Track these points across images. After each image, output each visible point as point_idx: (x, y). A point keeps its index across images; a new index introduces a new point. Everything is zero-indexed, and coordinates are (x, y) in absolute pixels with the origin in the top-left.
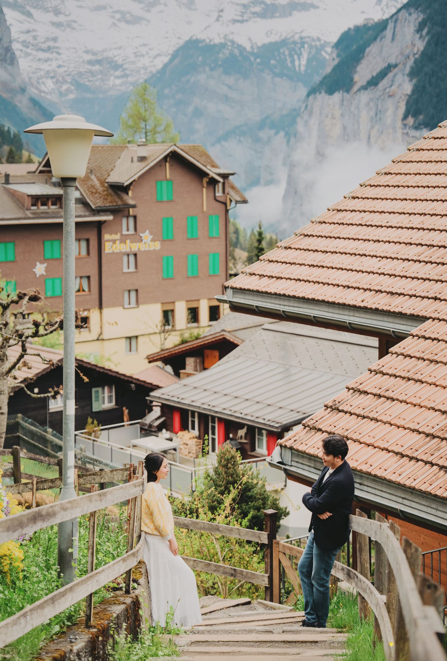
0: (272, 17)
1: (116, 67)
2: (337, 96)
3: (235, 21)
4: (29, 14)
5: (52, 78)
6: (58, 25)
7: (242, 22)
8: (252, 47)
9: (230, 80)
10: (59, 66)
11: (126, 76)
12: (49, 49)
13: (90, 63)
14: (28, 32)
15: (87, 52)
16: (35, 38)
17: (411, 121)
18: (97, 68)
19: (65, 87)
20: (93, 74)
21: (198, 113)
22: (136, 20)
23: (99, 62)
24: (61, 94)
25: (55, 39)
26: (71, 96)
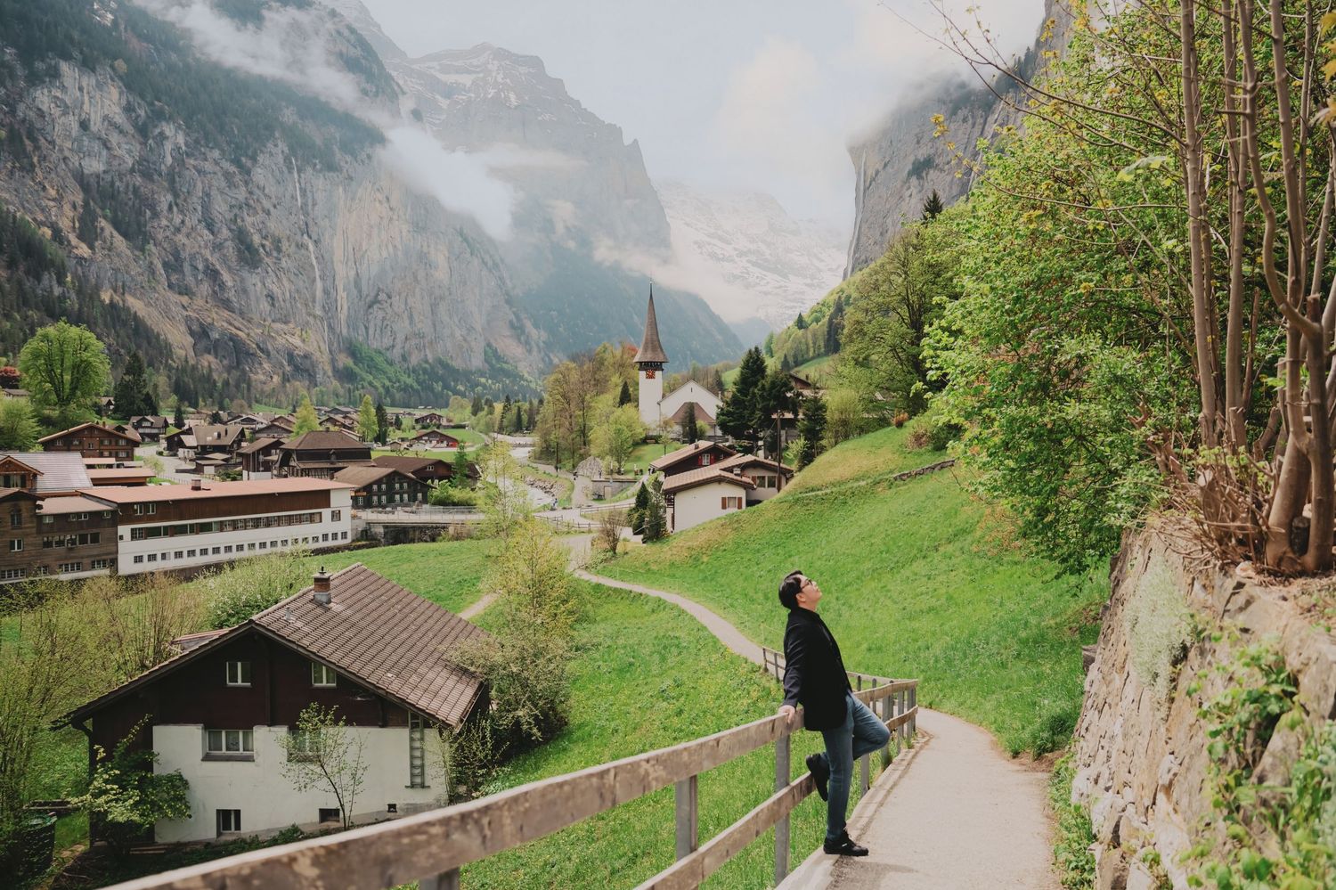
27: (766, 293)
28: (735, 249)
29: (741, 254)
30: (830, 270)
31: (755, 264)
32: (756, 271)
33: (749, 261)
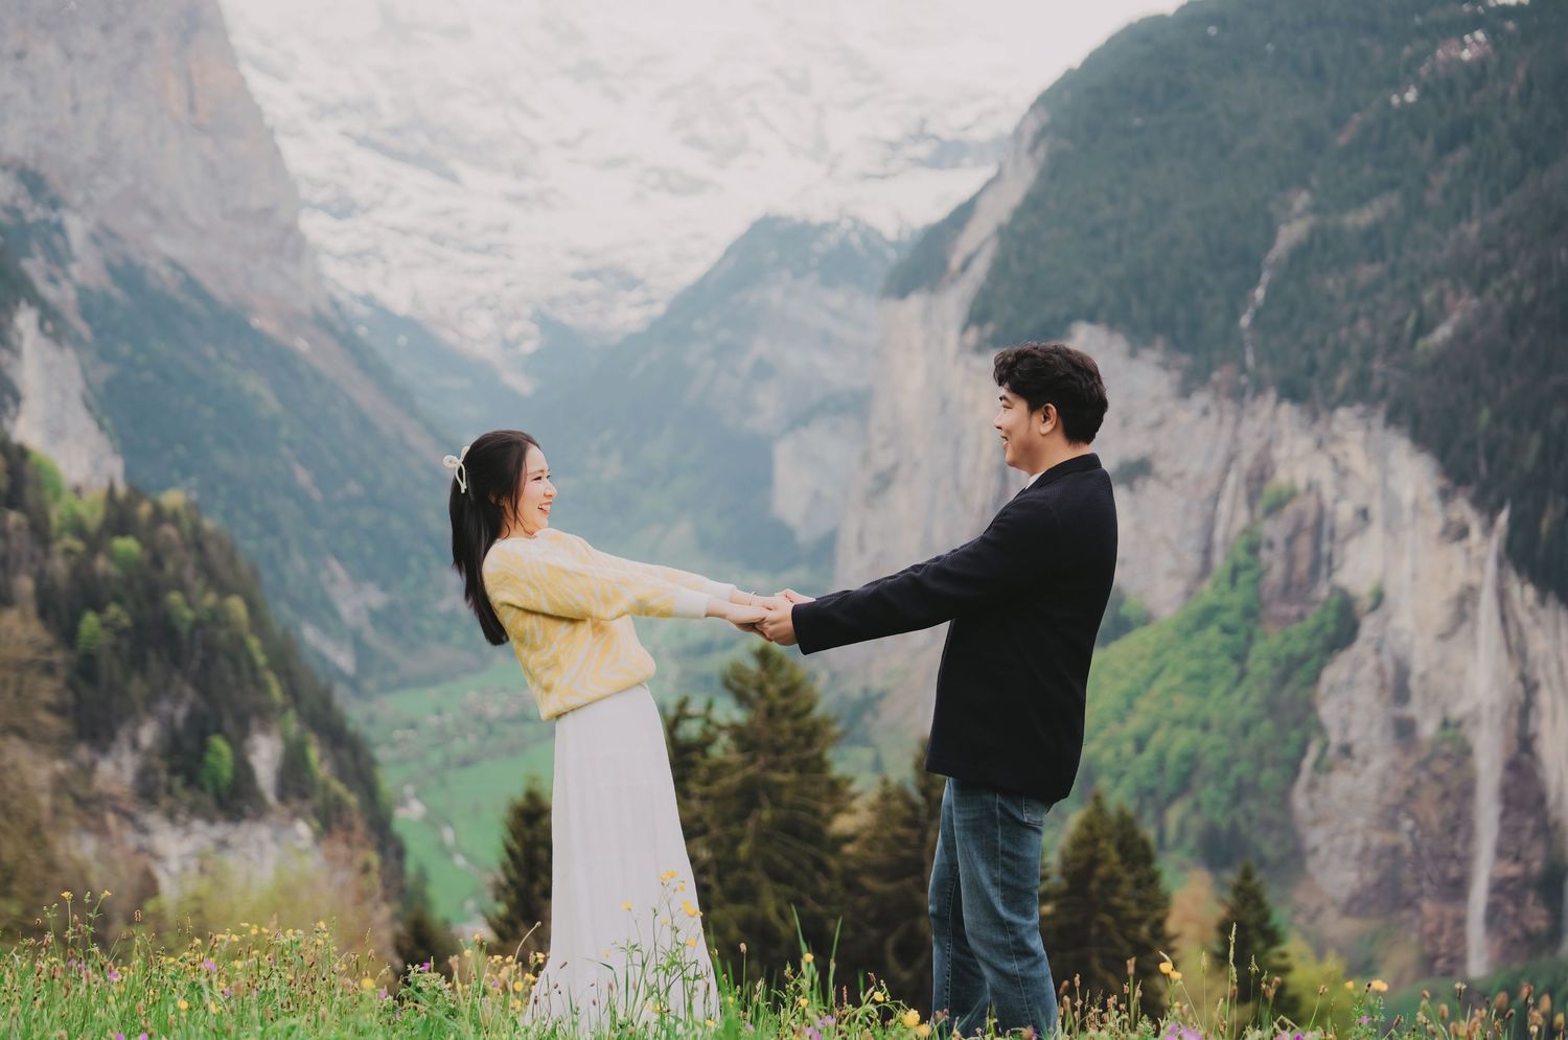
0: (955, 165)
1: (631, 283)
2: (915, 303)
3: (867, 177)
4: (453, 178)
5: (490, 308)
6: (518, 199)
7: (883, 177)
8: (899, 232)
9: (837, 299)
10: (508, 285)
11: (651, 302)
12: (488, 250)
13: (579, 276)
14: (446, 213)
15: (572, 253)
16: (461, 225)
17: (972, 336)
18: (590, 286)
19: (515, 329)
20: (581, 300)
21: (764, 370)
22: (695, 186)
23: (595, 274)
24: (507, 344)
25: (504, 229)
26: (529, 347)
27: (405, 232)
28: (304, 98)
29: (324, 111)
30: (563, 144)
31: (363, 142)
32: (371, 164)
33: (346, 134)
